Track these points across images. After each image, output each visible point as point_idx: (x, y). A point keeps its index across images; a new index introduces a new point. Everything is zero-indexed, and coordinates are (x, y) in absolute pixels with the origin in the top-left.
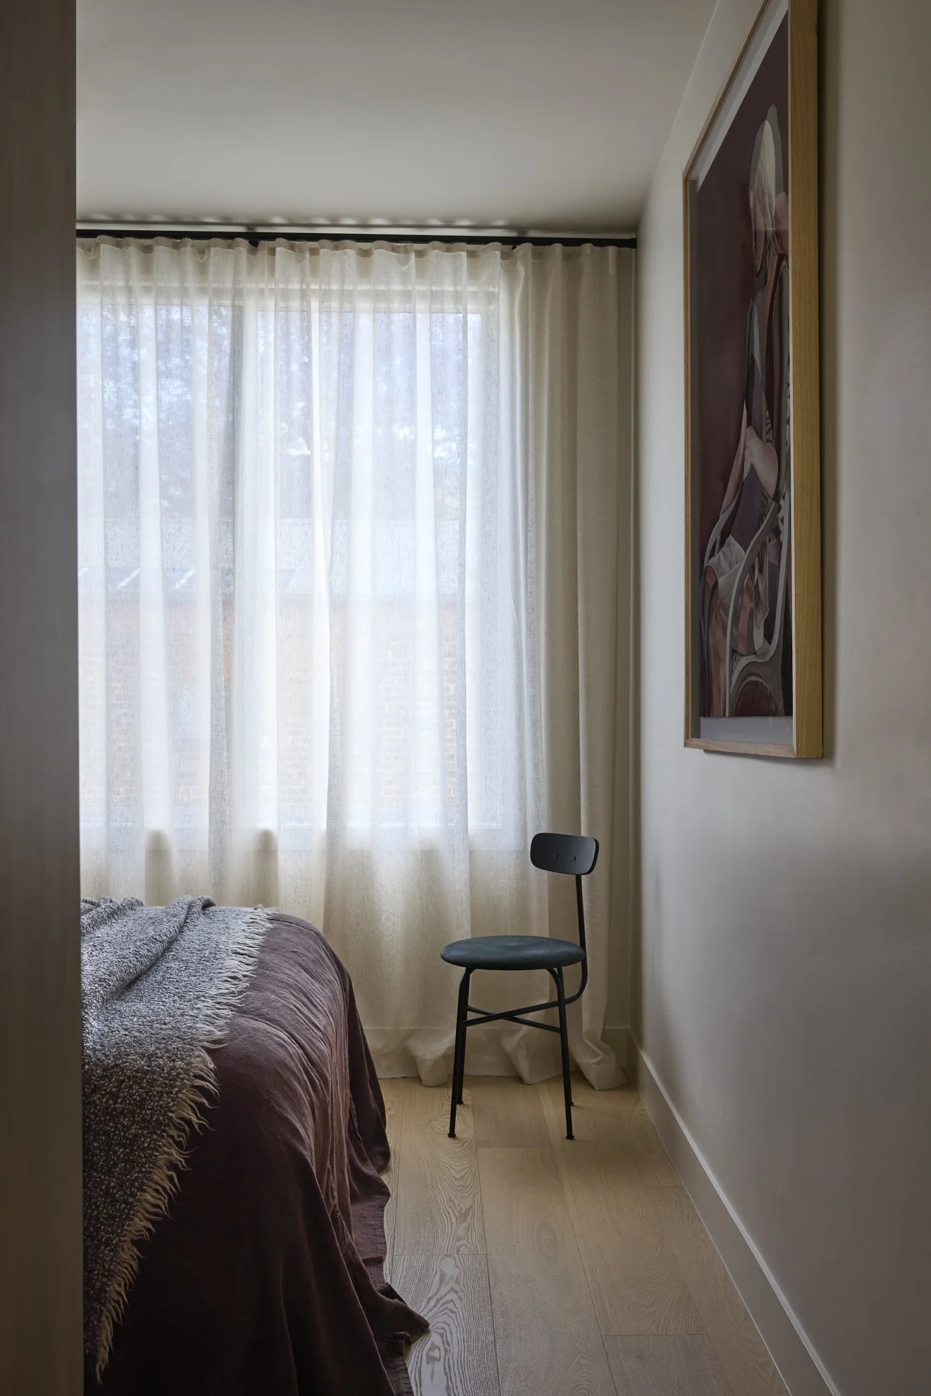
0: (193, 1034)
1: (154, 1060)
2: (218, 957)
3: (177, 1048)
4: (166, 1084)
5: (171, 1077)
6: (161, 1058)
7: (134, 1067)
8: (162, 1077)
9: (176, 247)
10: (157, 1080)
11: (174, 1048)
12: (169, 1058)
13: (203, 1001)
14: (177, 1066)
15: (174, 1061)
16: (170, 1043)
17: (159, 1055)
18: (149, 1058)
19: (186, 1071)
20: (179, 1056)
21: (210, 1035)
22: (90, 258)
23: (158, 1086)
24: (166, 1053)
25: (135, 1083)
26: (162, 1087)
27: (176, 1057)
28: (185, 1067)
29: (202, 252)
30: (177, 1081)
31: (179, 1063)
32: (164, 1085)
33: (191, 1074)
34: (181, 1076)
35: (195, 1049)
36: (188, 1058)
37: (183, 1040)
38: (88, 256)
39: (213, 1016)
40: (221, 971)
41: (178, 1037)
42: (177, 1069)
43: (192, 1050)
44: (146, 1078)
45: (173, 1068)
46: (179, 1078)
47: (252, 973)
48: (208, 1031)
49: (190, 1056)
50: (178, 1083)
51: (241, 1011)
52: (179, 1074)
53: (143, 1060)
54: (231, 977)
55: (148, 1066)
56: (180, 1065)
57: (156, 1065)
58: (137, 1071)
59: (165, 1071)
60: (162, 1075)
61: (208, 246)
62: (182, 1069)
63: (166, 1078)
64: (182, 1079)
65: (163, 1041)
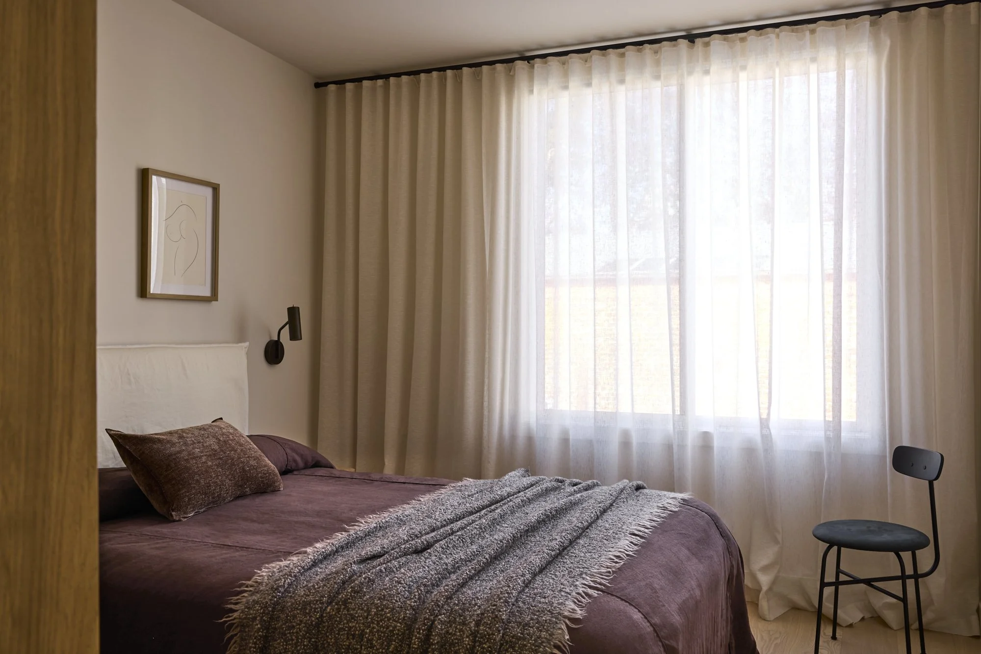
0: (561, 609)
1: (526, 629)
2: (617, 536)
3: (546, 620)
4: (532, 649)
5: (536, 644)
6: (532, 627)
7: (511, 633)
8: (530, 643)
9: (639, 51)
10: (525, 645)
11: (543, 620)
12: (537, 628)
13: (583, 578)
14: (543, 636)
15: (541, 631)
16: (542, 615)
17: (531, 625)
18: (524, 627)
19: (549, 641)
20: (545, 627)
21: (573, 613)
22: (587, 66)
23: (526, 650)
24: (536, 623)
25: (511, 647)
26: (529, 651)
27: (543, 627)
28: (548, 637)
29: (656, 52)
30: (541, 648)
31: (544, 634)
32: (531, 650)
33: (552, 643)
34: (544, 644)
35: (558, 622)
36: (552, 630)
37: (552, 613)
38: (586, 65)
39: (583, 594)
40: (611, 549)
41: (549, 611)
42: (542, 638)
43: (557, 623)
44: (518, 644)
45: (539, 637)
46: (543, 645)
47: (634, 553)
48: (573, 609)
49: (554, 628)
50: (541, 649)
51: (607, 591)
52: (543, 642)
53: (519, 627)
54: (615, 556)
55: (521, 634)
56: (544, 635)
57: (527, 634)
58: (513, 637)
59: (533, 639)
60: (530, 641)
61: (660, 48)
62: (546, 638)
63: (533, 645)
64: (545, 646)
65: (538, 614)
